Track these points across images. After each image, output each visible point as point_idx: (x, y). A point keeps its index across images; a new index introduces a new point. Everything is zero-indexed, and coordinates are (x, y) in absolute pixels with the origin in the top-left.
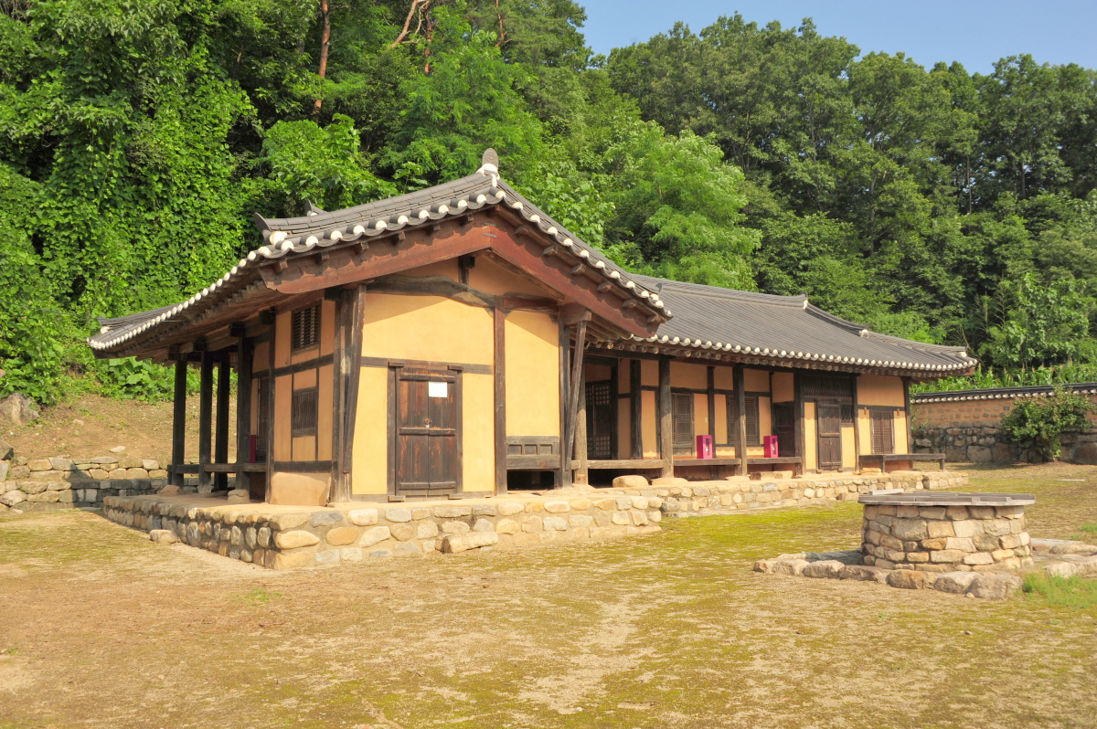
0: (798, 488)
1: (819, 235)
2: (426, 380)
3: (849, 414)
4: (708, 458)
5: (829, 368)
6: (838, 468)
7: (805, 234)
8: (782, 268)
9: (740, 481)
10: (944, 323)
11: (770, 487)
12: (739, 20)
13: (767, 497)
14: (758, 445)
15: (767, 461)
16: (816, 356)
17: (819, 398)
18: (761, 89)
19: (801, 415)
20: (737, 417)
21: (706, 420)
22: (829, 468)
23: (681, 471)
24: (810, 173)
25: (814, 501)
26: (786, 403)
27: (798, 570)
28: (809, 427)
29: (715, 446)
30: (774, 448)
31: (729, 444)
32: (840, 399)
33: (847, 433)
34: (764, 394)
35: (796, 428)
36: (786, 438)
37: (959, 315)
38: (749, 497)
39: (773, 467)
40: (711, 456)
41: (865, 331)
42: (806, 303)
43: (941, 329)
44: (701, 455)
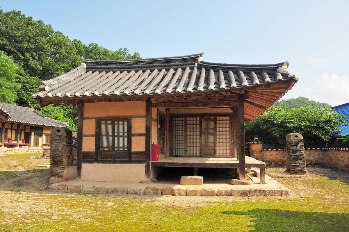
0: (30, 150)
1: (36, 82)
3: (41, 135)
4: (10, 143)
5: (38, 126)
6: (38, 146)
7: (32, 82)
8: (24, 90)
9: (17, 148)
10: (67, 110)
11: (25, 149)
12: (20, 13)
13: (24, 151)
14: (21, 141)
15: (23, 144)
16: (36, 124)
17: (35, 131)
18: (24, 38)
19: (31, 135)
20: (18, 135)
21: (10, 135)
22: (36, 146)
23: (5, 146)
24: (35, 65)
25: (33, 152)
26: (28, 132)
27: (34, 158)
28: (32, 137)
29: (12, 141)
30: (24, 141)
31: (15, 140)
32: (39, 132)
33: (40, 139)
34: (23, 130)
35: (30, 138)
36: (27, 140)
37: (72, 109)
38: (20, 151)
39: (24, 145)
40: (11, 143)
41: (46, 117)
42: (33, 110)
43: (66, 113)
44: (9, 142)
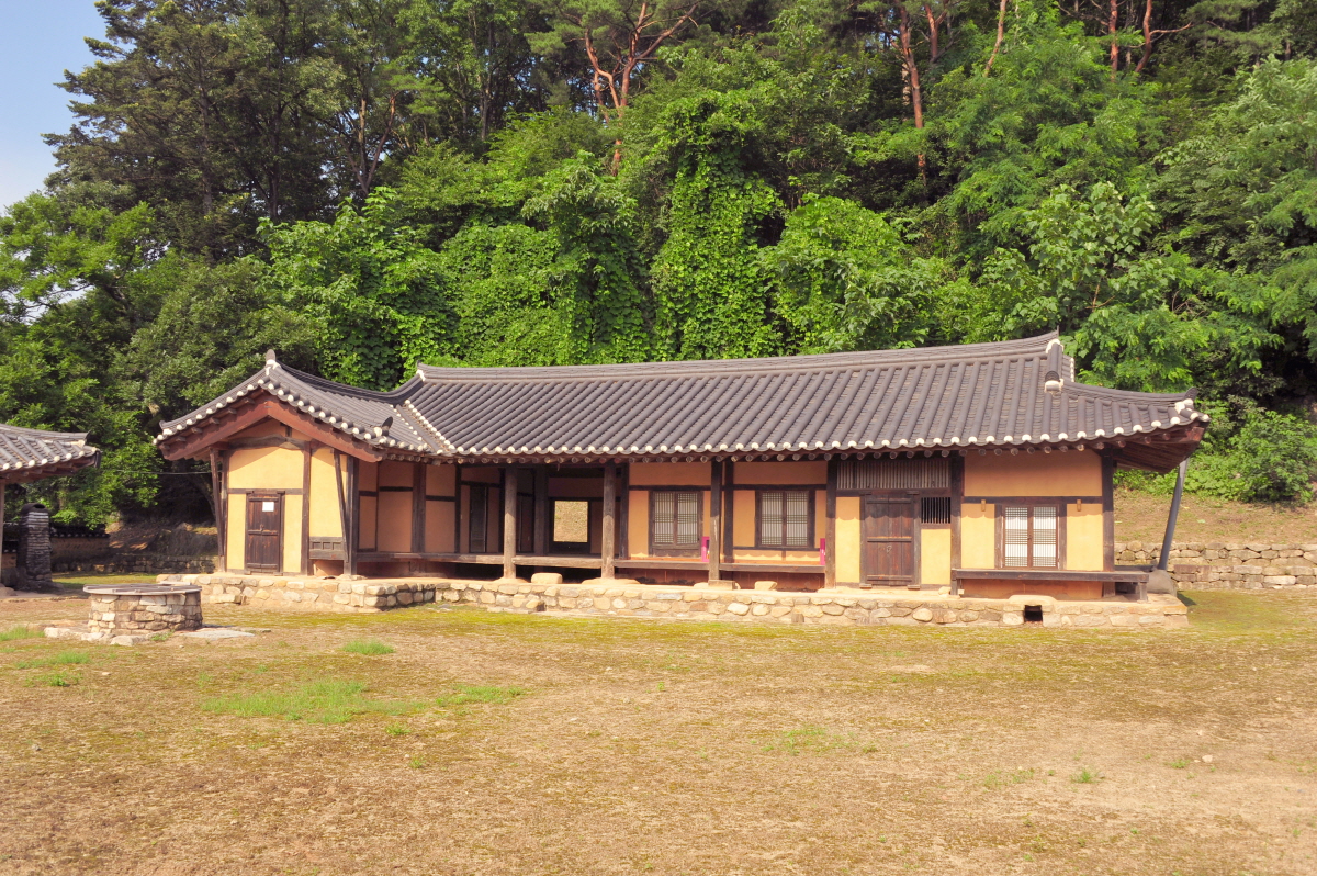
2: (261, 501)
28: (847, 528)
